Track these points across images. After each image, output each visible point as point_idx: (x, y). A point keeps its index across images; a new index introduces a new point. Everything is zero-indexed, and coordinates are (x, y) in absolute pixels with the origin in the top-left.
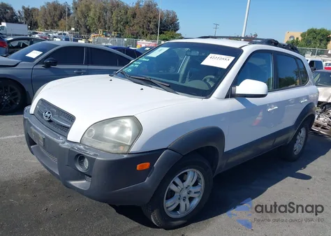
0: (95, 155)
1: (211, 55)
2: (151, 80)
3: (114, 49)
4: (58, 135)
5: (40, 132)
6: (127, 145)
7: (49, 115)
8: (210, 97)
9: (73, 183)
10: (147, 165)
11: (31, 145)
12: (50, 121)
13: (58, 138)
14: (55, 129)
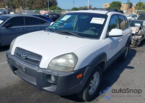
0: (58, 74)
1: (93, 18)
2: (68, 32)
3: (34, 16)
4: (34, 66)
5: (22, 64)
6: (72, 67)
7: (25, 56)
8: (99, 38)
9: (45, 88)
10: (81, 75)
11: (15, 71)
12: (27, 59)
13: (34, 67)
14: (31, 62)
